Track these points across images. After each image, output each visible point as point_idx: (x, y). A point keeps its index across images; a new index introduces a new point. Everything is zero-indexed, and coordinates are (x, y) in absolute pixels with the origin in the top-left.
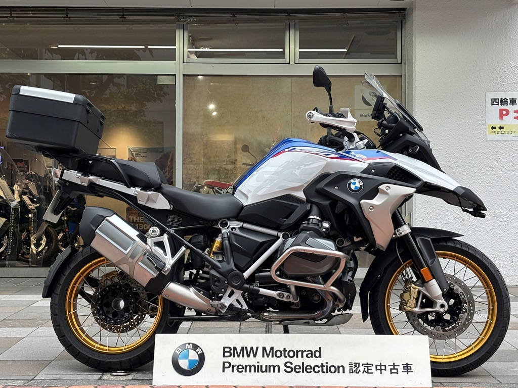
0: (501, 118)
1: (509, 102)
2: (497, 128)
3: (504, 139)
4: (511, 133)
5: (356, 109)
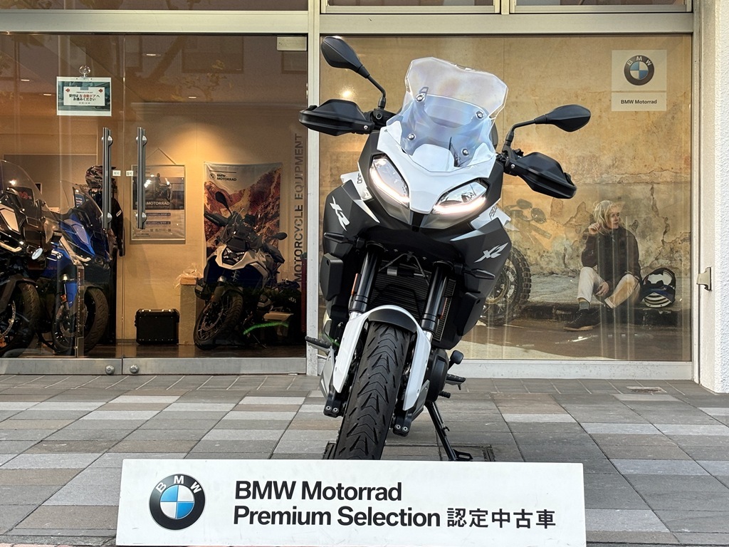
5: (614, 92)
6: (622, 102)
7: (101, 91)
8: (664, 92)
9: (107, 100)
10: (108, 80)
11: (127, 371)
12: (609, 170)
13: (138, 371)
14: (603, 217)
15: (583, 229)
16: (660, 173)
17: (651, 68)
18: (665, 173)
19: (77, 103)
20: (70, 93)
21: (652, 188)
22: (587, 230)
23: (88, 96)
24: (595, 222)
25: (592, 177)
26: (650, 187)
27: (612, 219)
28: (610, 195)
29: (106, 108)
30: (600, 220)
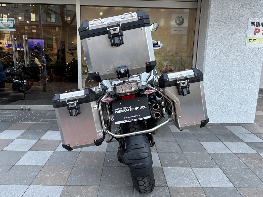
0: (255, 34)
1: (260, 25)
2: (252, 40)
3: (255, 46)
4: (259, 43)
5: (172, 27)
6: (174, 31)
7: (12, 22)
8: (187, 28)
9: (14, 26)
10: (14, 19)
11: (27, 109)
12: (169, 52)
13: (30, 108)
14: (166, 66)
15: (160, 70)
16: (184, 53)
17: (183, 20)
18: (185, 53)
19: (4, 26)
20: (2, 23)
21: (181, 58)
22: (161, 70)
23: (8, 24)
24: (164, 68)
25: (163, 54)
26: (181, 57)
27: (169, 67)
28: (169, 59)
29: (14, 28)
30: (165, 67)
